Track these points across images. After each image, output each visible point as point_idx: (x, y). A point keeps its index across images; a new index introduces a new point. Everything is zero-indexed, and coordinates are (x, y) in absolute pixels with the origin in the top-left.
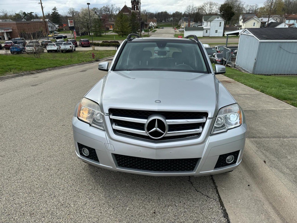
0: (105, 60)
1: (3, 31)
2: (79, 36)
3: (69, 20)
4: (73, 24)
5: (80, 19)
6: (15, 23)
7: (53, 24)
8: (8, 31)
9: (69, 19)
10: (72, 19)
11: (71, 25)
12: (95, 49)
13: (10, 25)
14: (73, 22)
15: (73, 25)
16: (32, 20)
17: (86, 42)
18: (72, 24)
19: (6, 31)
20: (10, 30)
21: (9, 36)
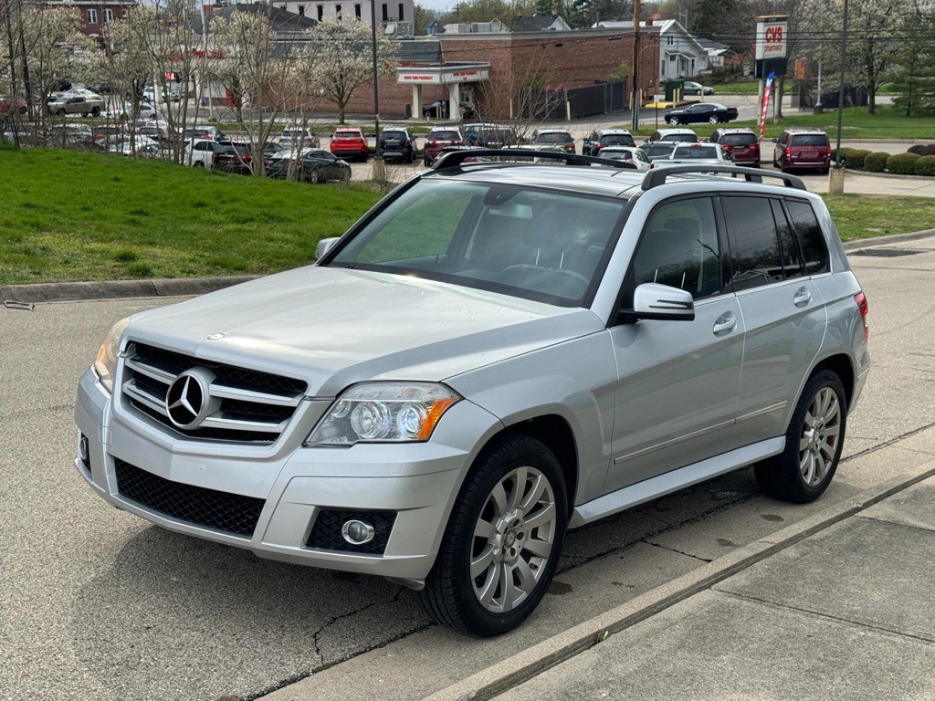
0: (857, 250)
1: (449, 78)
2: (809, 113)
3: (761, 28)
4: (783, 45)
5: (833, 16)
6: (506, 42)
7: (695, 46)
8: (470, 78)
9: (767, 21)
10: (779, 20)
11: (767, 49)
12: (845, 191)
13: (484, 48)
14: (784, 36)
15: (782, 53)
16: (595, 26)
17: (810, 148)
18: (778, 48)
19: (460, 78)
20: (481, 76)
21: (471, 104)
